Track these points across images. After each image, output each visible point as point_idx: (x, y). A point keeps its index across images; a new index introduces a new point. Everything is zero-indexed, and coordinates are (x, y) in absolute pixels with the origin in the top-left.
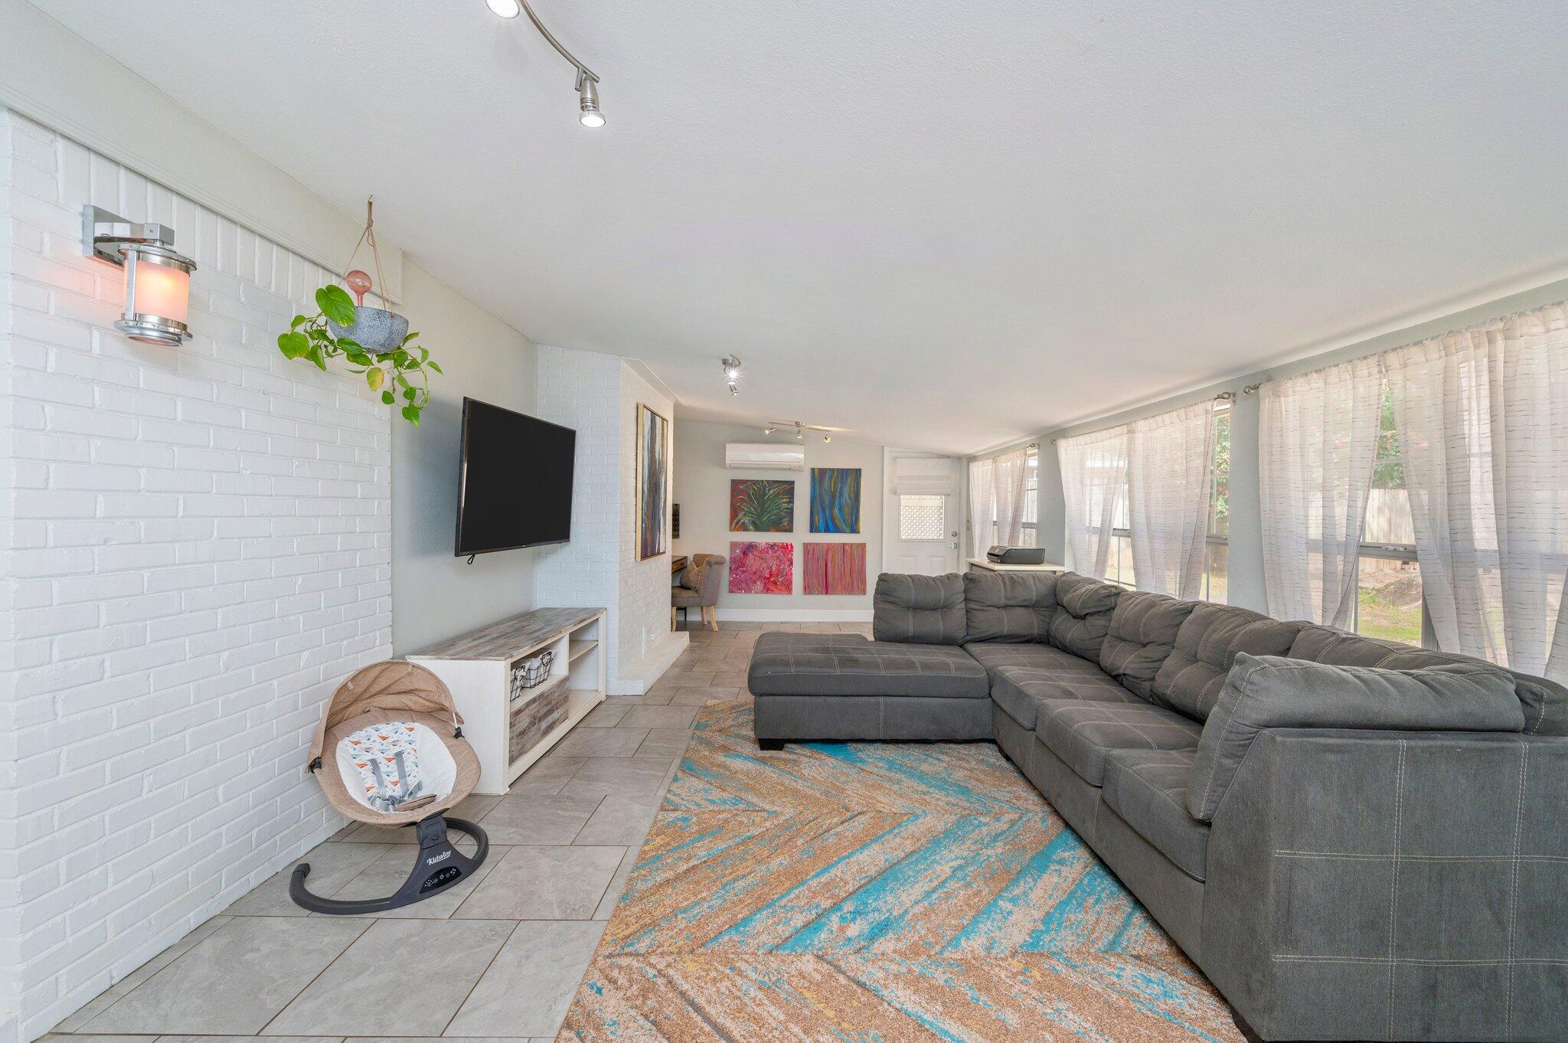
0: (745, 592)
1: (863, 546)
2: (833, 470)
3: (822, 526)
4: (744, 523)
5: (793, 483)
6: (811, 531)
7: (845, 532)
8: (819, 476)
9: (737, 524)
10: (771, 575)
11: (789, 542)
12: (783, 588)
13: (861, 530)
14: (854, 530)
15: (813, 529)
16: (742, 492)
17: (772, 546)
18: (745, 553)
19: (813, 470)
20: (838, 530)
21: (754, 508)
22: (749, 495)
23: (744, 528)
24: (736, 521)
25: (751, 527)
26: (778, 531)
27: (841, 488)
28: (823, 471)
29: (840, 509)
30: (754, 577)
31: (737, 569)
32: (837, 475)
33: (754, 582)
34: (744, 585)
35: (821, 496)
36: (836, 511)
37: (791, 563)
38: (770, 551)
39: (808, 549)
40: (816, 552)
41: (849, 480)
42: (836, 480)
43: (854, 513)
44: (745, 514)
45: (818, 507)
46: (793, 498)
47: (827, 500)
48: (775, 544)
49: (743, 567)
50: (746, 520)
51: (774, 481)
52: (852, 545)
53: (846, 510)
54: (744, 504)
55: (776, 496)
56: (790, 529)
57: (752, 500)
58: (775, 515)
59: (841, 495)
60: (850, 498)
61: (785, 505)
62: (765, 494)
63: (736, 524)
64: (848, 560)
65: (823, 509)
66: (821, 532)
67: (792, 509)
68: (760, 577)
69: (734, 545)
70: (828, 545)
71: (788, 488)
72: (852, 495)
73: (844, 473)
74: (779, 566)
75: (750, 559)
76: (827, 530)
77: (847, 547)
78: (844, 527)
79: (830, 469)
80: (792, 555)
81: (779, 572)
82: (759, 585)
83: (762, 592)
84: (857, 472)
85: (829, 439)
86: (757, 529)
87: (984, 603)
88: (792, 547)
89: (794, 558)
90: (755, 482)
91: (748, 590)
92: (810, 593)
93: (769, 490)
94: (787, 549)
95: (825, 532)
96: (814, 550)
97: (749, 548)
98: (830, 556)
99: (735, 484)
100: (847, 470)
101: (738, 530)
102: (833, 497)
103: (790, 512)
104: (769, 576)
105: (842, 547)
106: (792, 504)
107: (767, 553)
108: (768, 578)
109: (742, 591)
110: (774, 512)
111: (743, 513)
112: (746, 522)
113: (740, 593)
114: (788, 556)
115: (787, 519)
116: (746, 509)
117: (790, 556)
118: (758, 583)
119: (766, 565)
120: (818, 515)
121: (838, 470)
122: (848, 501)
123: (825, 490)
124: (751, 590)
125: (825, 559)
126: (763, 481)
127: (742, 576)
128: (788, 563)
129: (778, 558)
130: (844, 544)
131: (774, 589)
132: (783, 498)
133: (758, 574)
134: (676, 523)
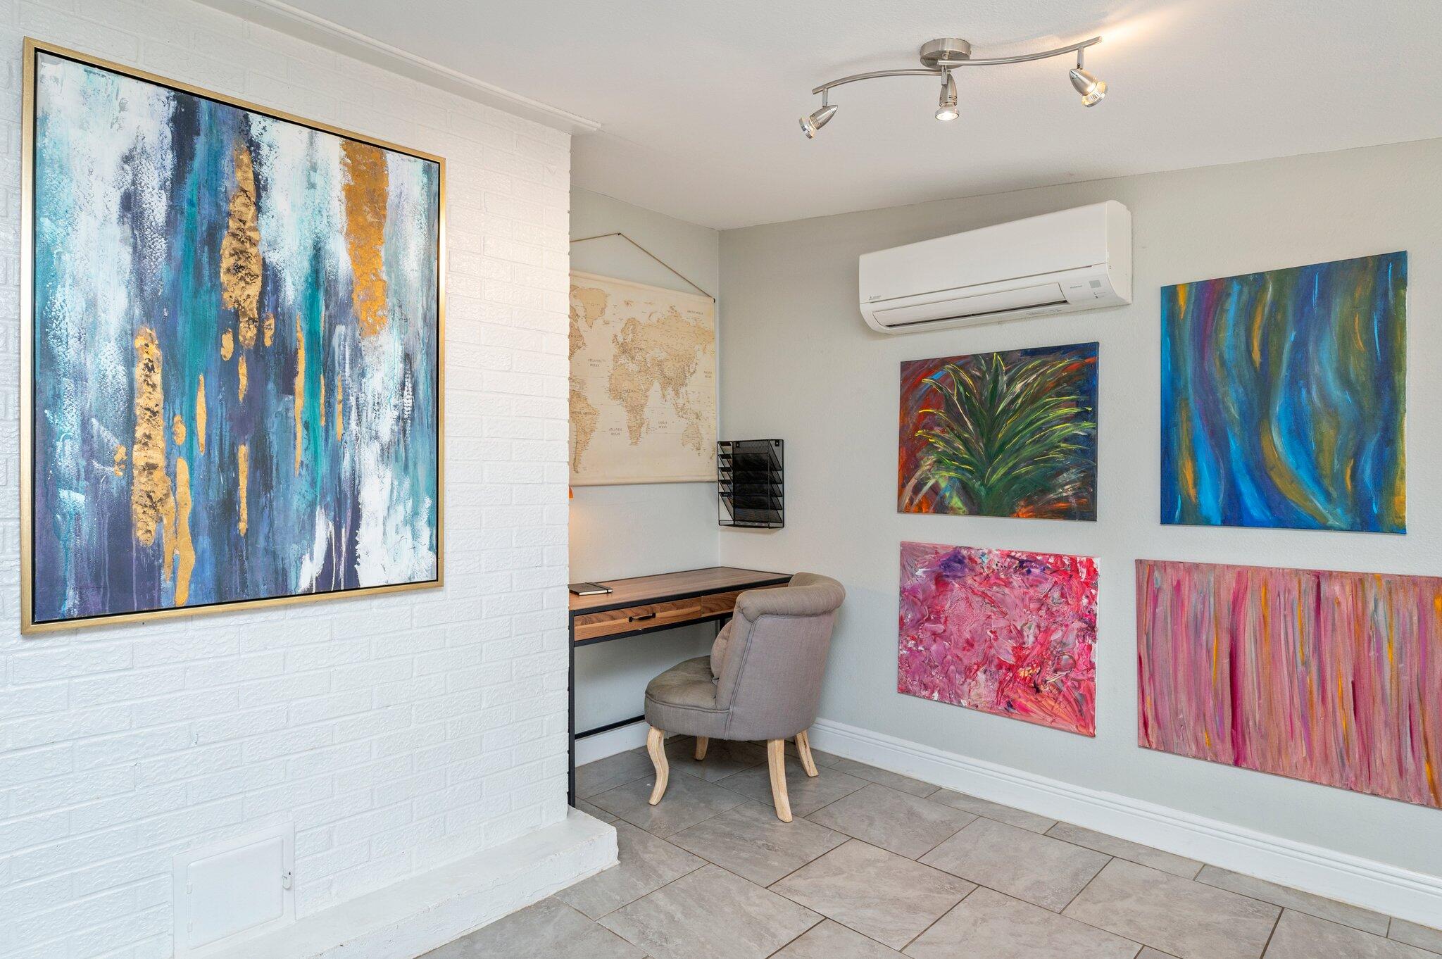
0: (941, 700)
2: (1258, 280)
3: (1210, 501)
4: (935, 489)
5: (1092, 350)
6: (1170, 518)
7: (1325, 527)
8: (1191, 313)
9: (916, 490)
10: (1021, 660)
11: (1081, 553)
12: (1061, 709)
13: (1411, 516)
15: (1177, 508)
16: (931, 398)
17: (1024, 564)
18: (940, 581)
19: (1169, 294)
20: (1286, 515)
21: (965, 442)
22: (950, 407)
23: (938, 504)
24: (913, 482)
25: (956, 502)
26: (1040, 514)
27: (1300, 343)
28: (1210, 294)
29: (1298, 433)
30: (971, 658)
31: (918, 623)
32: (1277, 304)
33: (969, 673)
34: (938, 678)
35: (1204, 379)
36: (1277, 440)
37: (1090, 628)
38: (1016, 580)
39: (1155, 586)
40: (1192, 601)
41: (1339, 307)
42: (1272, 314)
43: (1371, 447)
44: (939, 462)
45: (1192, 425)
46: (1092, 400)
47: (1232, 402)
48: (1032, 558)
49: (937, 620)
50: (944, 480)
51: (1026, 352)
52: (1359, 581)
53: (1328, 434)
54: (937, 431)
55: (1035, 398)
56: (1084, 509)
57: (958, 418)
58: (1031, 460)
59: (1299, 374)
60: (1346, 382)
61: (1069, 429)
62: (995, 396)
64: (1340, 646)
65: (1218, 438)
66: (1207, 522)
67: (1091, 441)
68: (986, 660)
69: (909, 555)
70: (1242, 574)
71: (1075, 372)
72: (1358, 369)
73: (1309, 289)
74: (1047, 632)
75: (955, 599)
76: (1234, 516)
77: (1333, 590)
78: (1319, 504)
79: (1242, 279)
80: (1092, 599)
81: (1047, 655)
82: (983, 686)
83: (991, 710)
86: (976, 507)
88: (1092, 573)
89: (1102, 609)
90: (965, 362)
91: (951, 695)
92: (1165, 747)
93: (1011, 382)
94: (1077, 577)
95: (1224, 524)
96: (1178, 587)
97: (949, 569)
98: (1250, 615)
99: (912, 374)
100: (1329, 271)
101: (920, 510)
102: (1262, 382)
103: (1086, 451)
104: (1011, 660)
105: (1230, 580)
106: (1086, 424)
107: (1008, 584)
108: (1010, 668)
109: (936, 695)
110: (1027, 452)
111: (933, 458)
112: (943, 484)
113: (930, 698)
114: (1079, 599)
115: (1071, 475)
116: (941, 445)
117: (1085, 601)
118: (981, 676)
119: (1002, 623)
120: (1194, 458)
121: (1282, 276)
122: (1337, 394)
123: (1223, 363)
124: (959, 697)
125: (1226, 623)
126: (988, 357)
127: (934, 647)
128: (1078, 625)
129: (1042, 603)
130: (1318, 576)
131: (1029, 705)
132: (1058, 406)
133: (980, 648)
134: (767, 487)
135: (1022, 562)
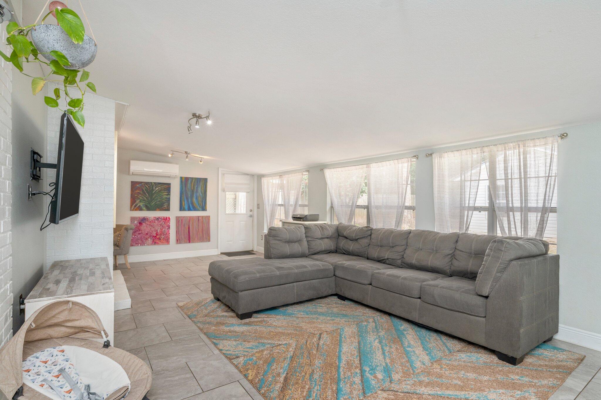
0: (141, 245)
1: (208, 218)
2: (192, 178)
3: (186, 208)
4: (140, 206)
5: (169, 184)
6: (180, 210)
7: (199, 211)
8: (184, 181)
9: (135, 206)
10: (157, 235)
11: (168, 216)
12: (164, 241)
13: (207, 209)
14: (204, 209)
15: (182, 209)
16: (138, 188)
17: (158, 219)
18: (140, 223)
19: (181, 178)
20: (195, 209)
21: (146, 198)
22: (143, 190)
23: (140, 209)
24: (134, 205)
25: (144, 208)
26: (161, 210)
27: (197, 187)
28: (187, 179)
29: (197, 198)
30: (147, 236)
31: (135, 232)
32: (195, 181)
33: (147, 239)
34: (140, 241)
35: (186, 191)
36: (194, 200)
37: (169, 227)
38: (156, 221)
39: (179, 220)
41: (201, 184)
42: (194, 183)
43: (204, 201)
44: (140, 201)
45: (184, 197)
46: (170, 192)
47: (189, 194)
48: (159, 218)
49: (140, 230)
50: (141, 204)
51: (158, 183)
52: (203, 217)
53: (200, 199)
54: (140, 195)
55: (160, 191)
56: (168, 209)
57: (145, 193)
58: (159, 201)
59: (197, 191)
60: (202, 193)
61: (166, 196)
62: (153, 190)
63: (134, 206)
64: (201, 225)
65: (187, 199)
66: (185, 210)
67: (169, 198)
68: (150, 236)
69: (133, 219)
70: (190, 217)
71: (167, 187)
72: (203, 191)
73: (198, 180)
74: (162, 229)
75: (144, 226)
76: (189, 210)
77: (200, 218)
78: (199, 208)
79: (191, 178)
80: (169, 223)
81: (162, 233)
82: (150, 240)
83: (152, 244)
84: (205, 180)
85: (202, 162)
86: (148, 209)
87: (314, 237)
88: (169, 219)
89: (171, 225)
90: (147, 183)
91: (143, 244)
92: (180, 243)
93: (156, 188)
94: (167, 220)
95: (188, 210)
96: (182, 220)
97: (142, 221)
98: (191, 223)
99: (133, 184)
100: (200, 179)
101: (136, 210)
102: (193, 191)
103: (168, 200)
104: (155, 235)
106: (169, 196)
107: (155, 222)
108: (155, 236)
109: (139, 245)
110: (159, 200)
111: (139, 200)
112: (141, 205)
113: (138, 246)
114: (167, 223)
115: (166, 204)
116: (141, 198)
117: (168, 223)
118: (149, 239)
119: (154, 229)
120: (184, 201)
121: (195, 178)
122: (201, 194)
123: (188, 189)
124: (144, 244)
125: (188, 224)
126: (151, 183)
127: (139, 236)
128: (167, 227)
129: (161, 225)
130: (198, 217)
131: (159, 242)
132: (164, 193)
133: (149, 234)
135: (157, 218)
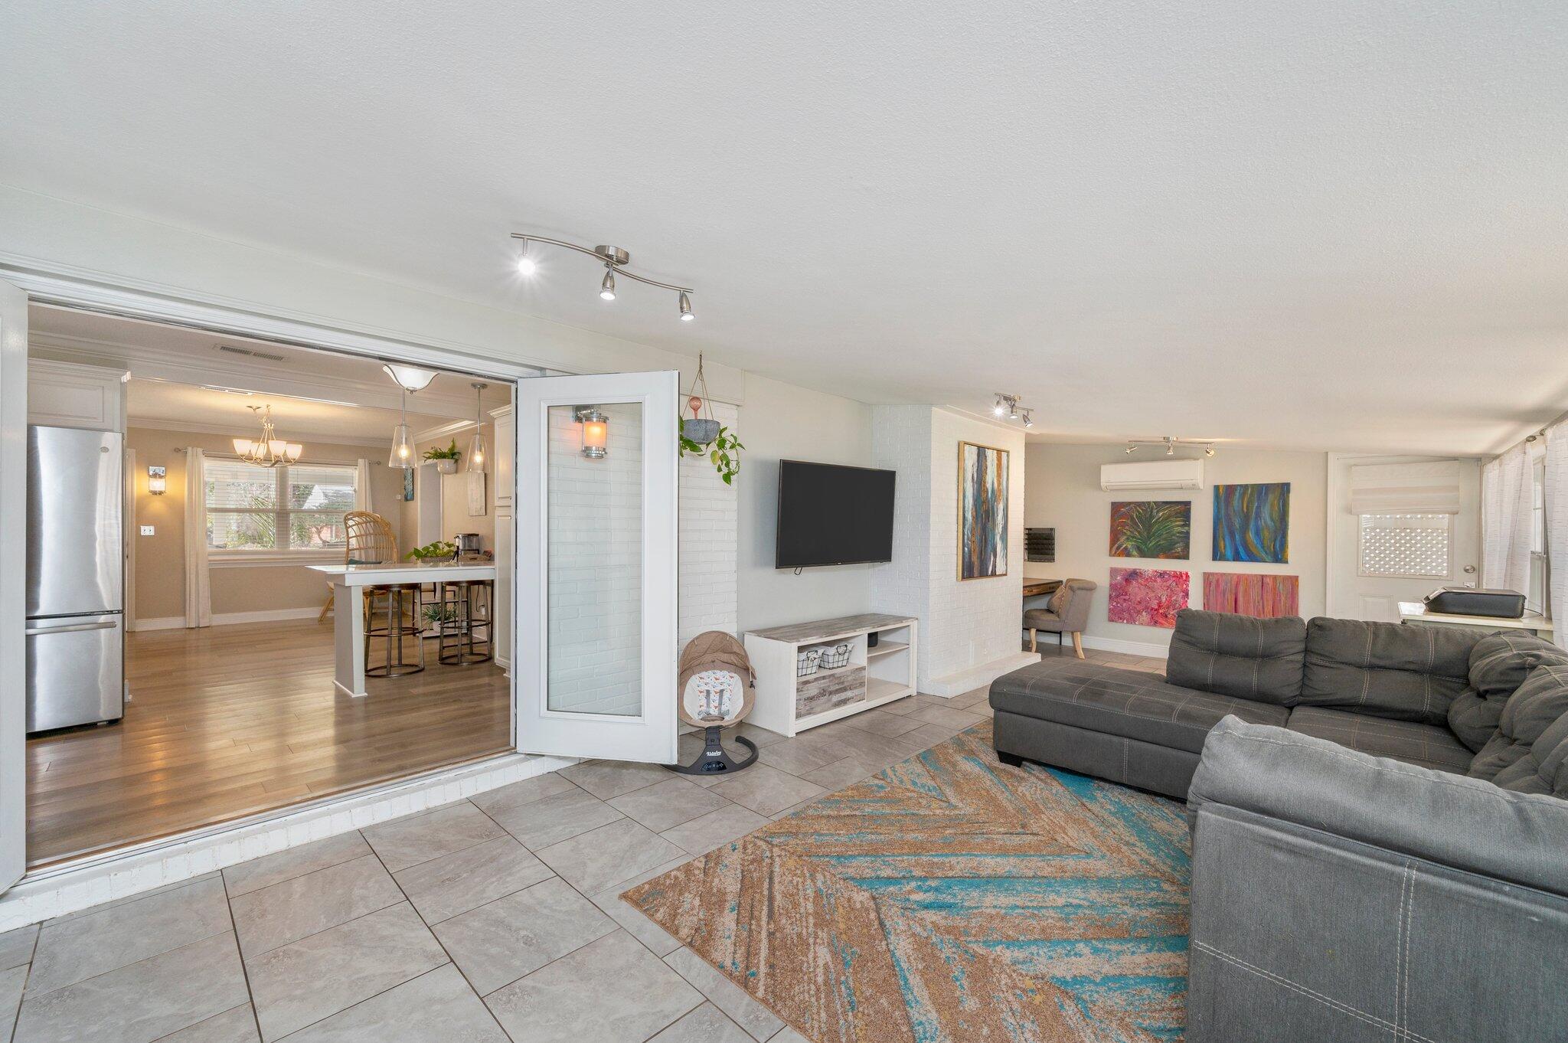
0: (1127, 622)
1: (1293, 581)
2: (1246, 486)
3: (1229, 553)
4: (1126, 548)
5: (1188, 504)
6: (1215, 558)
7: (1265, 561)
8: (1224, 495)
9: (1118, 548)
10: (1160, 607)
11: (1184, 571)
13: (1290, 559)
14: (1279, 557)
15: (1217, 555)
16: (1123, 516)
17: (1162, 575)
18: (1127, 580)
19: (1217, 488)
20: (1252, 558)
21: (1139, 532)
22: (1132, 518)
23: (1127, 553)
24: (1116, 545)
25: (1135, 553)
26: (1168, 557)
27: (1258, 507)
28: (1230, 489)
29: (1257, 533)
30: (1139, 607)
31: (1117, 597)
32: (1251, 494)
33: (1139, 612)
34: (1126, 615)
35: (1228, 515)
36: (1251, 536)
37: (1187, 595)
38: (1159, 580)
39: (1208, 579)
40: (1222, 585)
41: (1271, 497)
42: (1250, 497)
43: (1278, 538)
44: (1128, 539)
45: (1224, 530)
46: (1189, 521)
47: (1237, 523)
48: (1165, 573)
49: (1126, 595)
50: (1129, 545)
51: (1164, 502)
52: (1275, 578)
53: (1266, 534)
54: (1127, 528)
55: (1167, 518)
56: (1185, 556)
57: (1136, 524)
58: (1165, 539)
59: (1258, 515)
60: (1272, 520)
61: (1180, 529)
62: (1151, 517)
63: (1116, 548)
64: (1268, 597)
65: (1232, 534)
66: (1228, 560)
67: (1188, 533)
68: (1147, 608)
69: (1114, 572)
70: (1239, 576)
71: (1183, 510)
72: (1276, 516)
73: (1262, 491)
74: (1171, 597)
75: (1134, 588)
76: (1237, 558)
77: (1267, 580)
78: (1263, 554)
79: (1241, 486)
80: (1187, 585)
81: (1171, 605)
82: (1145, 616)
83: (1148, 624)
84: (1284, 489)
86: (1143, 554)
88: (1188, 577)
89: (1191, 588)
90: (1140, 504)
91: (1131, 620)
93: (1158, 512)
94: (1182, 578)
95: (1234, 560)
96: (1218, 581)
97: (1132, 575)
98: (1241, 589)
99: (1116, 508)
100: (1268, 486)
101: (1119, 556)
102: (1246, 518)
103: (1186, 537)
104: (1156, 607)
105: (1260, 579)
106: (1187, 528)
107: (1155, 581)
108: (1156, 610)
109: (1125, 621)
110: (1164, 536)
111: (1125, 537)
112: (1129, 547)
113: (1123, 622)
114: (1182, 586)
115: (1181, 544)
116: (1129, 533)
117: (1185, 586)
118: (1144, 613)
119: (1153, 595)
120: (1224, 541)
121: (1253, 486)
122: (1269, 522)
123: (1234, 511)
124: (1135, 621)
125: (1234, 592)
126: (1149, 502)
127: (1124, 605)
128: (1182, 594)
129: (1168, 587)
130: (1263, 576)
131: (1163, 622)
132: (1176, 521)
133: (1144, 604)
134: (1050, 547)
135: (1161, 574)
